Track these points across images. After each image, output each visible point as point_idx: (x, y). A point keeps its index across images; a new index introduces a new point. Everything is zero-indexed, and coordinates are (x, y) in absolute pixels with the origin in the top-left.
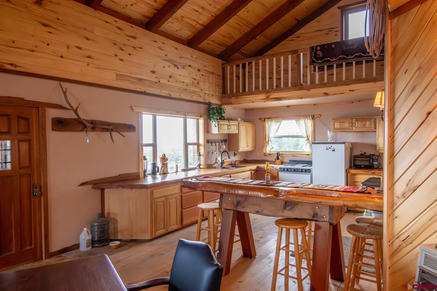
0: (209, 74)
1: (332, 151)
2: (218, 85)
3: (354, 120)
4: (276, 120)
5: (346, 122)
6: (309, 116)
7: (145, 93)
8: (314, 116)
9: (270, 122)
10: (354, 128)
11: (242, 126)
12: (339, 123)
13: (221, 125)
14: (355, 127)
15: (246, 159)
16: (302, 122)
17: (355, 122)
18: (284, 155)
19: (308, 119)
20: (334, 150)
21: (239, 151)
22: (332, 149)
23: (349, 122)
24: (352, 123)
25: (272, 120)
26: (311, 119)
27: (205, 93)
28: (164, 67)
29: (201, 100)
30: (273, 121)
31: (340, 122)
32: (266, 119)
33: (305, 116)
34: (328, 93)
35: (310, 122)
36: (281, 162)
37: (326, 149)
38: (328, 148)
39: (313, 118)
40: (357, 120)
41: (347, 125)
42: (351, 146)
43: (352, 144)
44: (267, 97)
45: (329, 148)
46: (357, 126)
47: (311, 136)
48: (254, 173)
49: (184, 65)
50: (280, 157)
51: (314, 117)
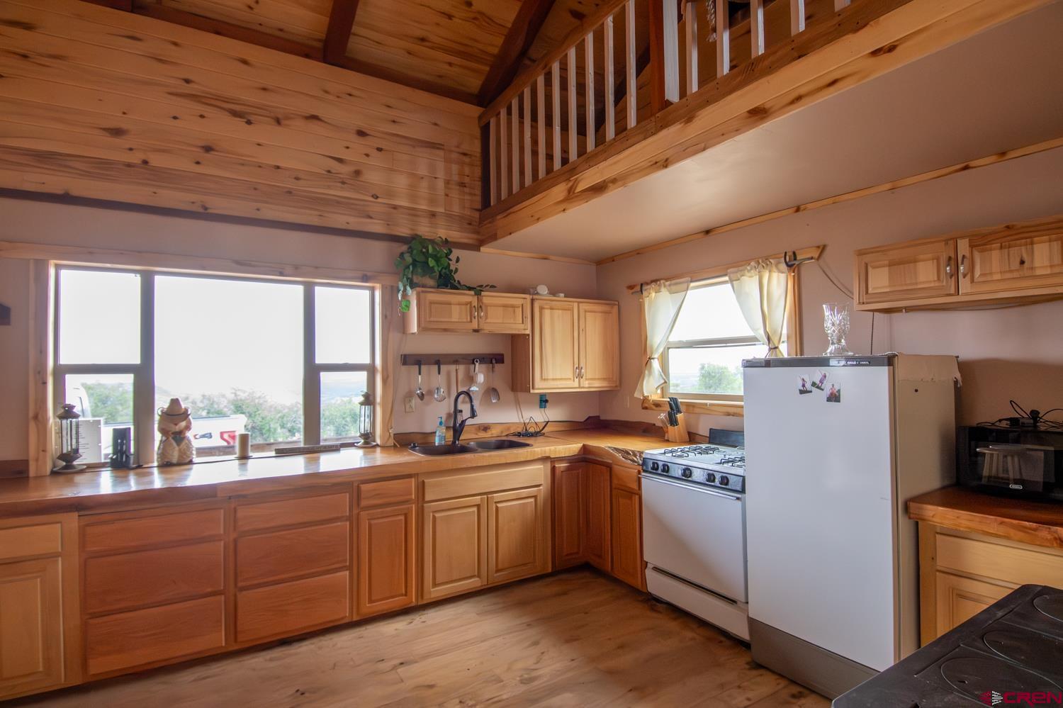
0: (414, 147)
1: (829, 399)
2: (462, 185)
3: (963, 247)
4: (670, 285)
5: (922, 257)
6: (775, 256)
7: (66, 199)
8: (794, 253)
9: (653, 294)
10: (965, 285)
11: (547, 312)
12: (886, 269)
13: (431, 303)
14: (972, 281)
15: (599, 417)
16: (750, 282)
17: (968, 255)
18: (697, 410)
19: (774, 269)
20: (834, 397)
21: (532, 391)
22: (827, 392)
23: (938, 259)
24: (954, 261)
25: (660, 286)
26: (783, 266)
27: (395, 207)
28: (175, 118)
29: (377, 227)
30: (663, 289)
31: (890, 265)
32: (647, 284)
33: (763, 261)
34: (767, 106)
35: (778, 282)
36: (689, 433)
37: (802, 392)
38: (808, 386)
39: (793, 263)
40: (981, 241)
41: (926, 274)
42: (958, 376)
43: (964, 367)
44: (570, 190)
45: (814, 384)
46: (981, 275)
47: (784, 338)
48: (568, 469)
49: (280, 116)
50: (679, 416)
51: (795, 259)
